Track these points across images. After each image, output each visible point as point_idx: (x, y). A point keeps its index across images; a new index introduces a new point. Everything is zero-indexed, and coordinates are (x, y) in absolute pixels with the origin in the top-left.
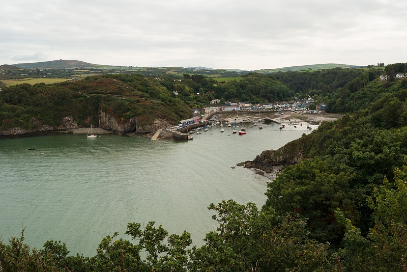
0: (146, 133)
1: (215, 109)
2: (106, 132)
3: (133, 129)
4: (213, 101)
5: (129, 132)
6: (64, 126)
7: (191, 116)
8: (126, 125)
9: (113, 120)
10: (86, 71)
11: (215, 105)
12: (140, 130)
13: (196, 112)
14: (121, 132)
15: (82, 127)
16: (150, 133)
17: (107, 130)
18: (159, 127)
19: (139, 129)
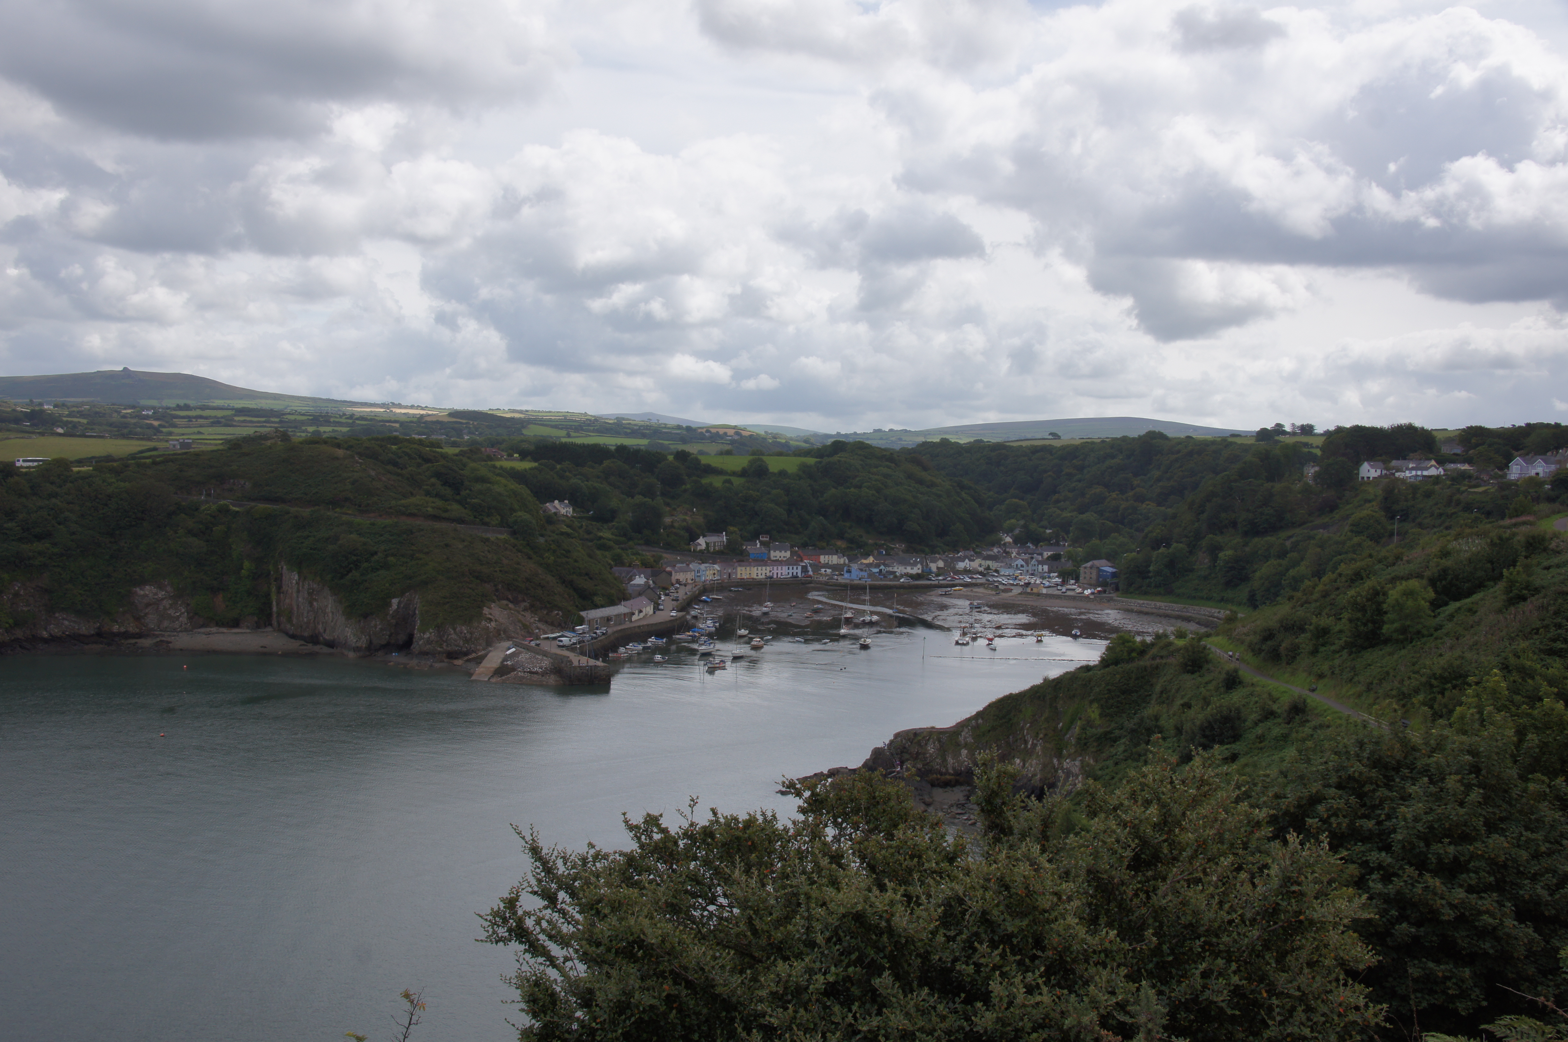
0: (452, 655)
1: (710, 572)
2: (294, 645)
3: (402, 638)
4: (702, 542)
5: (387, 647)
6: (138, 619)
7: (622, 597)
8: (376, 624)
9: (328, 603)
10: (220, 413)
11: (706, 556)
12: (429, 642)
13: (640, 580)
14: (356, 649)
15: (203, 626)
16: (466, 654)
17: (302, 638)
18: (501, 634)
19: (424, 637)
